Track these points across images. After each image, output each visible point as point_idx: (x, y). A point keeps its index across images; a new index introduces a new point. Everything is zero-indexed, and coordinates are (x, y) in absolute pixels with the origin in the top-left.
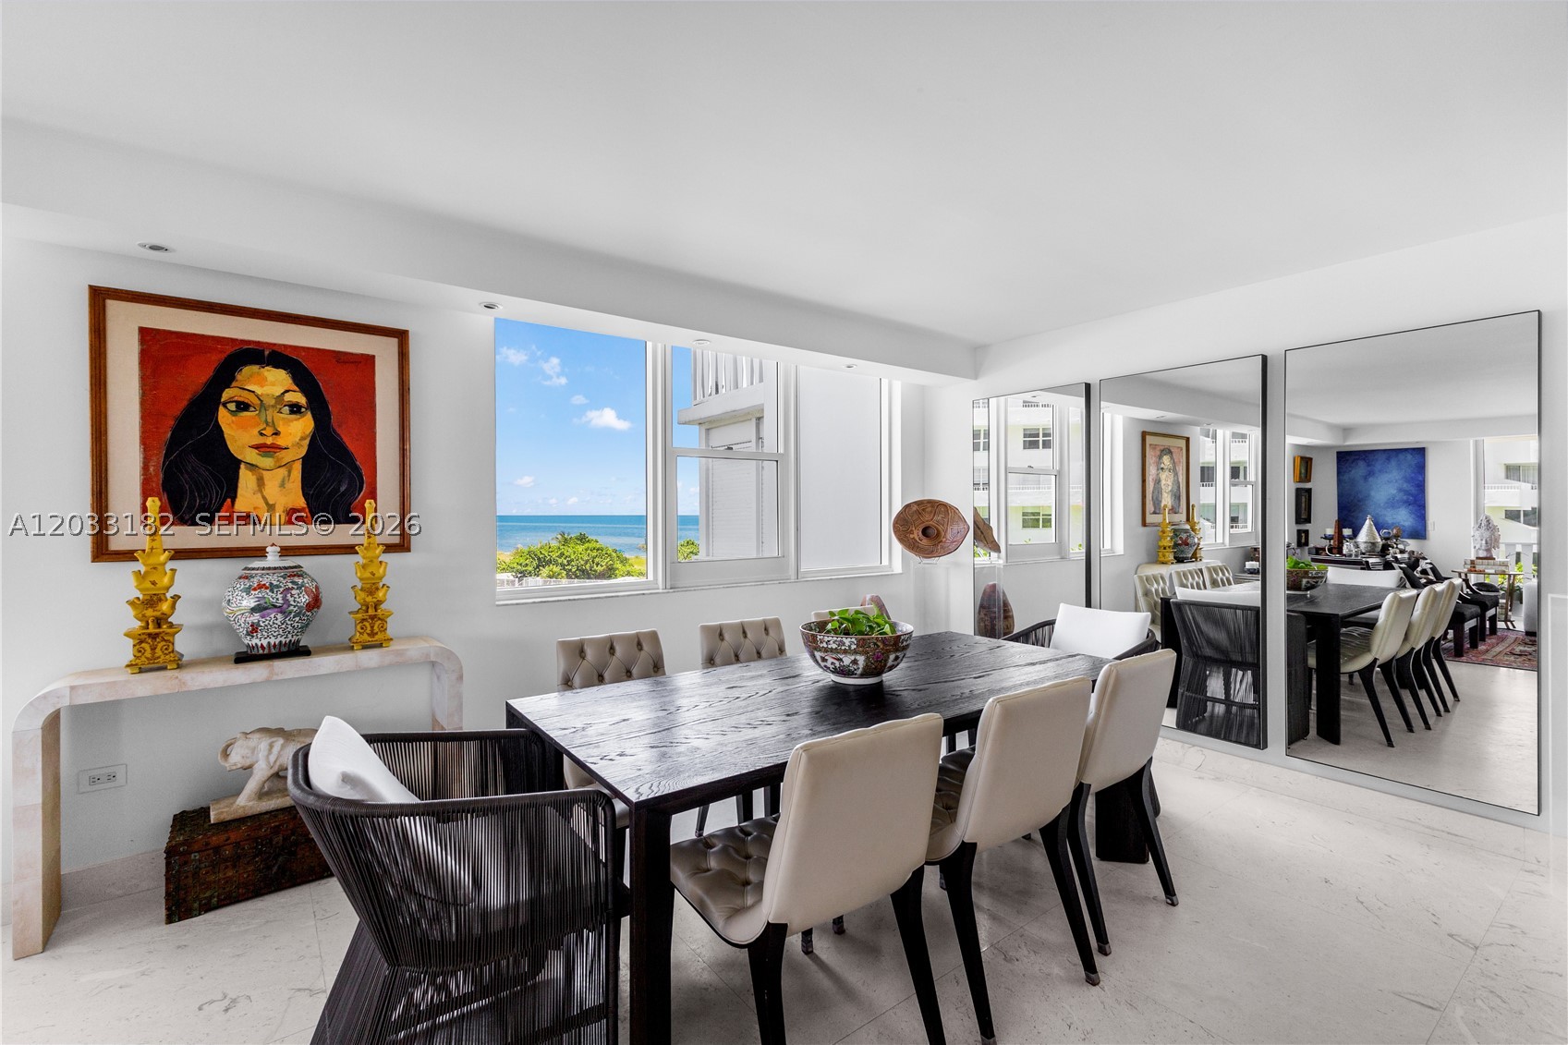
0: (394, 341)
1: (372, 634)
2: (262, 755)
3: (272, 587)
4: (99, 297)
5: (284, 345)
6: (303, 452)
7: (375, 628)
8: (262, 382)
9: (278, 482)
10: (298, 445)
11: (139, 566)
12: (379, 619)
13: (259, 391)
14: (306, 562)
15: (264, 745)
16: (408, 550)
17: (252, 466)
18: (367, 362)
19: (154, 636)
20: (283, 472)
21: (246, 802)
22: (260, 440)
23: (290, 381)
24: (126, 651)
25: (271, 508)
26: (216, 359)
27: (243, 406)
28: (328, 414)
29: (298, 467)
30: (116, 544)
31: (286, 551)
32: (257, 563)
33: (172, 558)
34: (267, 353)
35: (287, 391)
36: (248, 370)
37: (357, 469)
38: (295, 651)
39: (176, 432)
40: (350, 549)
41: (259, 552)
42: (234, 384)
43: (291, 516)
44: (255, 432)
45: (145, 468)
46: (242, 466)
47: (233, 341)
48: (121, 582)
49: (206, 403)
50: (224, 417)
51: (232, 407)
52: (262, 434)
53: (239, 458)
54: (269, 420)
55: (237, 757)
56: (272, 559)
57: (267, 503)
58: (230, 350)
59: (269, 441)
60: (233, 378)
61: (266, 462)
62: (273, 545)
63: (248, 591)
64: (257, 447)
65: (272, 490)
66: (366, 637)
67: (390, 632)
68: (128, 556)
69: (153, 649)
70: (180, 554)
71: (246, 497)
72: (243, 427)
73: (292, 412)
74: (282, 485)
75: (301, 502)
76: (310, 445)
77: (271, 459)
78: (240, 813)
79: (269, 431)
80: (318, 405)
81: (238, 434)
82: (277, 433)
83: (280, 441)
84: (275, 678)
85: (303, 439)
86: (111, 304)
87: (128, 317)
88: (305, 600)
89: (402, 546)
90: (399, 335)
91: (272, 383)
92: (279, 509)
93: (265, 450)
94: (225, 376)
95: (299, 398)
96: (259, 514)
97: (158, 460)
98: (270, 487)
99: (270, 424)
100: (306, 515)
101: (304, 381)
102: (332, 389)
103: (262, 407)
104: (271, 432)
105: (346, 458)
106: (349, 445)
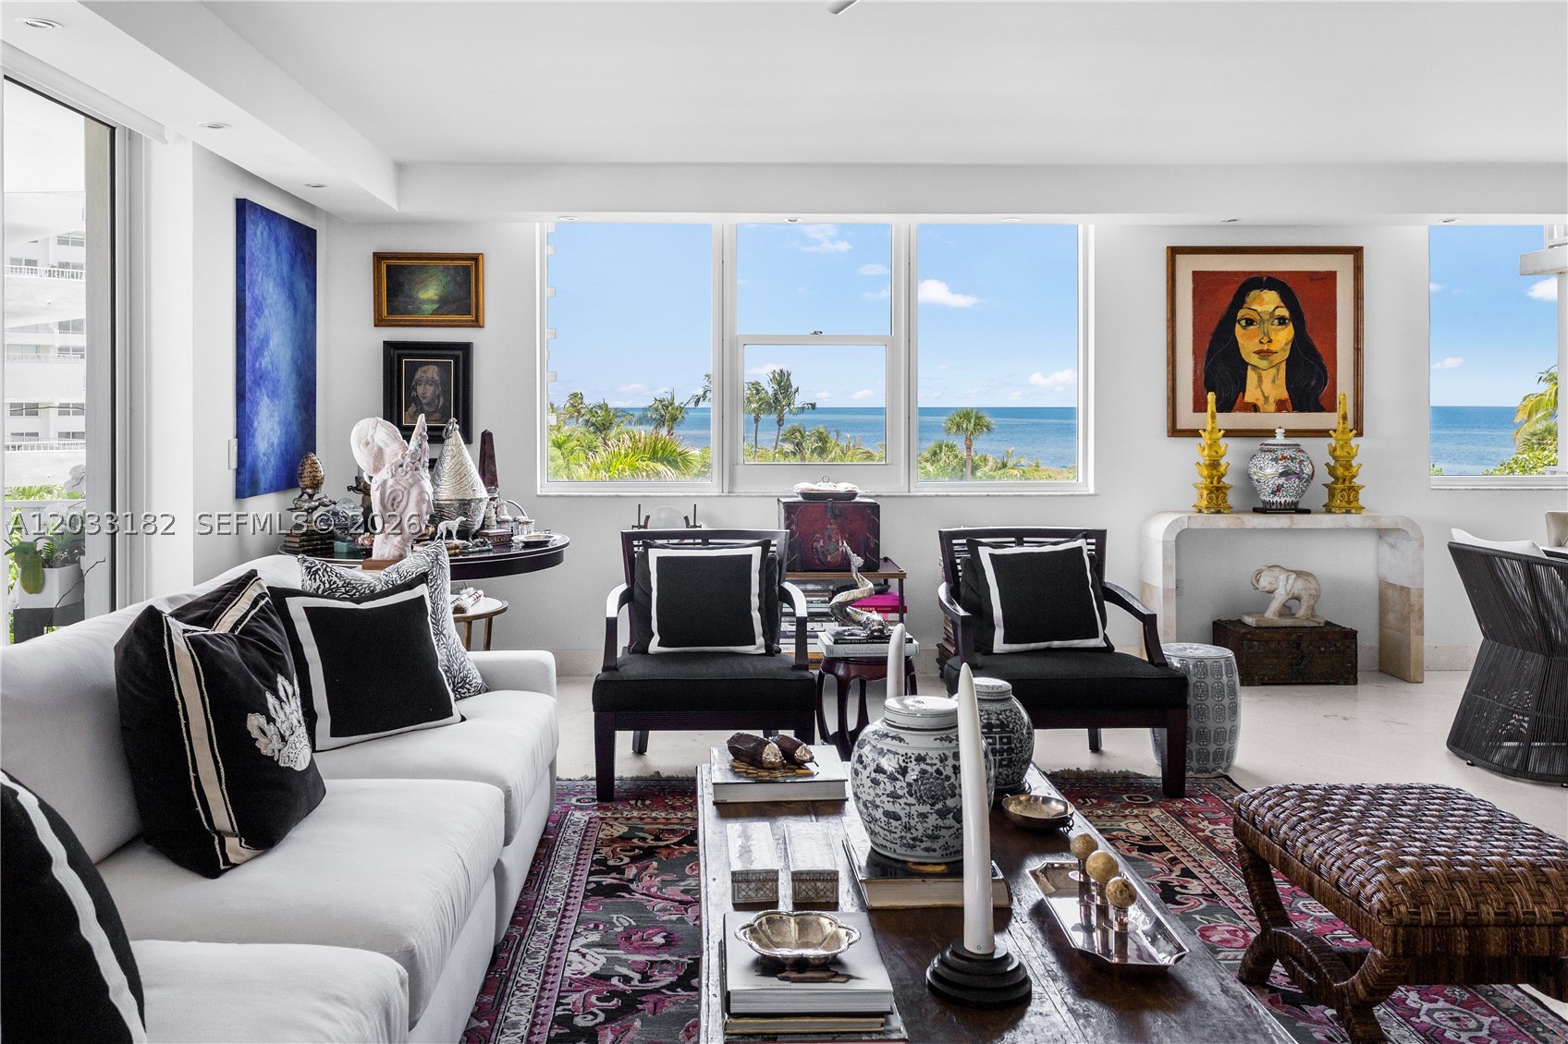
0: (1350, 258)
1: (1349, 502)
2: (1281, 584)
3: (1292, 459)
5: (1275, 272)
6: (1286, 355)
7: (1351, 497)
8: (1261, 302)
9: (1270, 379)
10: (1283, 349)
11: (1202, 441)
12: (1354, 490)
13: (1259, 309)
15: (1283, 577)
16: (1362, 433)
17: (1255, 368)
18: (1331, 276)
19: (1218, 489)
20: (1273, 371)
21: (1271, 615)
22: (1260, 348)
23: (1279, 299)
25: (1266, 399)
26: (1234, 288)
27: (1250, 322)
28: (1304, 324)
29: (1283, 366)
30: (1181, 425)
31: (1290, 433)
32: (1270, 441)
33: (1224, 436)
34: (1265, 279)
35: (1277, 308)
36: (1253, 294)
37: (1323, 367)
39: (1212, 343)
41: (1271, 433)
42: (1245, 306)
43: (1281, 406)
44: (1257, 341)
45: (1195, 371)
46: (1249, 367)
47: (1244, 273)
48: (1189, 455)
49: (1228, 322)
50: (1239, 331)
51: (1243, 323)
52: (1261, 343)
53: (1247, 361)
54: (1266, 330)
55: (1265, 582)
56: (1280, 438)
57: (1264, 395)
58: (1243, 280)
59: (1265, 347)
60: (1243, 302)
61: (1263, 364)
62: (1280, 428)
63: (1276, 460)
64: (1258, 353)
65: (1267, 387)
66: (1344, 504)
67: (1361, 503)
68: (1194, 433)
69: (1217, 498)
70: (1221, 434)
71: (1251, 394)
72: (1249, 338)
73: (1280, 324)
74: (1273, 382)
75: (1285, 395)
76: (1291, 350)
77: (1266, 362)
78: (1269, 624)
79: (1265, 340)
80: (1297, 318)
81: (1247, 342)
82: (1270, 341)
83: (1273, 348)
84: (1294, 527)
85: (1286, 344)
86: (1179, 258)
87: (1187, 266)
88: (1308, 470)
89: (1358, 432)
90: (1355, 252)
91: (1268, 302)
92: (1272, 400)
93: (1264, 354)
94: (1239, 301)
95: (1284, 312)
96: (1260, 403)
97: (1202, 365)
98: (1266, 383)
99: (1266, 334)
100: (1289, 405)
101: (1288, 297)
102: (1308, 302)
103: (1262, 321)
104: (1267, 340)
105: (1316, 357)
106: (1318, 347)
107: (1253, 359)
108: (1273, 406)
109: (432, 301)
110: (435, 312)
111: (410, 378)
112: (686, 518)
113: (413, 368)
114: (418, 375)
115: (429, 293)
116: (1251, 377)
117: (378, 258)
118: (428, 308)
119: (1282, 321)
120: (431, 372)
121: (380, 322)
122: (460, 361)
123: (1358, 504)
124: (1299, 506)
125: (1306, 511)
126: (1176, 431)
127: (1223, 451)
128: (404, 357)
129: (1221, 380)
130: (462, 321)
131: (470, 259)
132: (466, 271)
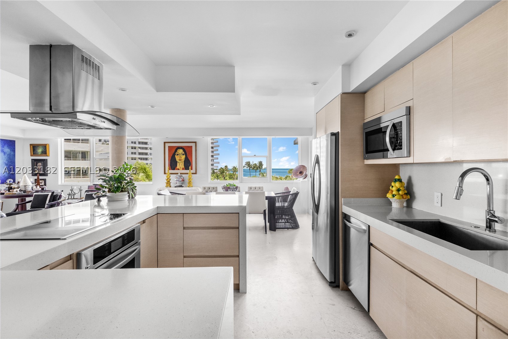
1: (190, 185)
3: (178, 178)
4: (165, 143)
6: (184, 160)
11: (167, 175)
14: (183, 175)
16: (196, 174)
18: (191, 147)
22: (179, 159)
25: (180, 168)
27: (178, 155)
28: (187, 155)
29: (183, 162)
31: (181, 174)
32: (178, 175)
34: (180, 147)
35: (182, 152)
36: (178, 150)
37: (190, 162)
38: (181, 186)
39: (171, 158)
40: (187, 174)
41: (178, 174)
43: (183, 169)
48: (165, 177)
49: (174, 155)
50: (176, 156)
53: (177, 161)
56: (179, 174)
58: (176, 148)
59: (180, 159)
61: (180, 162)
65: (181, 165)
69: (168, 184)
70: (171, 174)
71: (178, 167)
75: (184, 167)
80: (186, 154)
81: (177, 158)
83: (181, 159)
85: (184, 158)
86: (166, 144)
87: (167, 145)
88: (181, 180)
89: (196, 173)
90: (195, 142)
91: (180, 151)
92: (181, 168)
94: (176, 151)
95: (184, 153)
96: (179, 169)
97: (170, 162)
98: (180, 165)
99: (181, 157)
100: (184, 169)
101: (184, 150)
102: (187, 151)
103: (180, 154)
104: (180, 158)
105: (189, 161)
106: (189, 159)
108: (182, 169)
109: (40, 152)
110: (41, 154)
111: (36, 164)
112: (79, 189)
114: (38, 164)
115: (40, 150)
116: (178, 164)
117: (31, 145)
119: (183, 154)
120: (40, 164)
121: (31, 156)
122: (44, 162)
123: (192, 185)
124: (182, 186)
125: (183, 187)
126: (165, 173)
127: (170, 176)
128: (35, 162)
129: (173, 165)
130: (45, 155)
131: (46, 145)
132: (46, 147)
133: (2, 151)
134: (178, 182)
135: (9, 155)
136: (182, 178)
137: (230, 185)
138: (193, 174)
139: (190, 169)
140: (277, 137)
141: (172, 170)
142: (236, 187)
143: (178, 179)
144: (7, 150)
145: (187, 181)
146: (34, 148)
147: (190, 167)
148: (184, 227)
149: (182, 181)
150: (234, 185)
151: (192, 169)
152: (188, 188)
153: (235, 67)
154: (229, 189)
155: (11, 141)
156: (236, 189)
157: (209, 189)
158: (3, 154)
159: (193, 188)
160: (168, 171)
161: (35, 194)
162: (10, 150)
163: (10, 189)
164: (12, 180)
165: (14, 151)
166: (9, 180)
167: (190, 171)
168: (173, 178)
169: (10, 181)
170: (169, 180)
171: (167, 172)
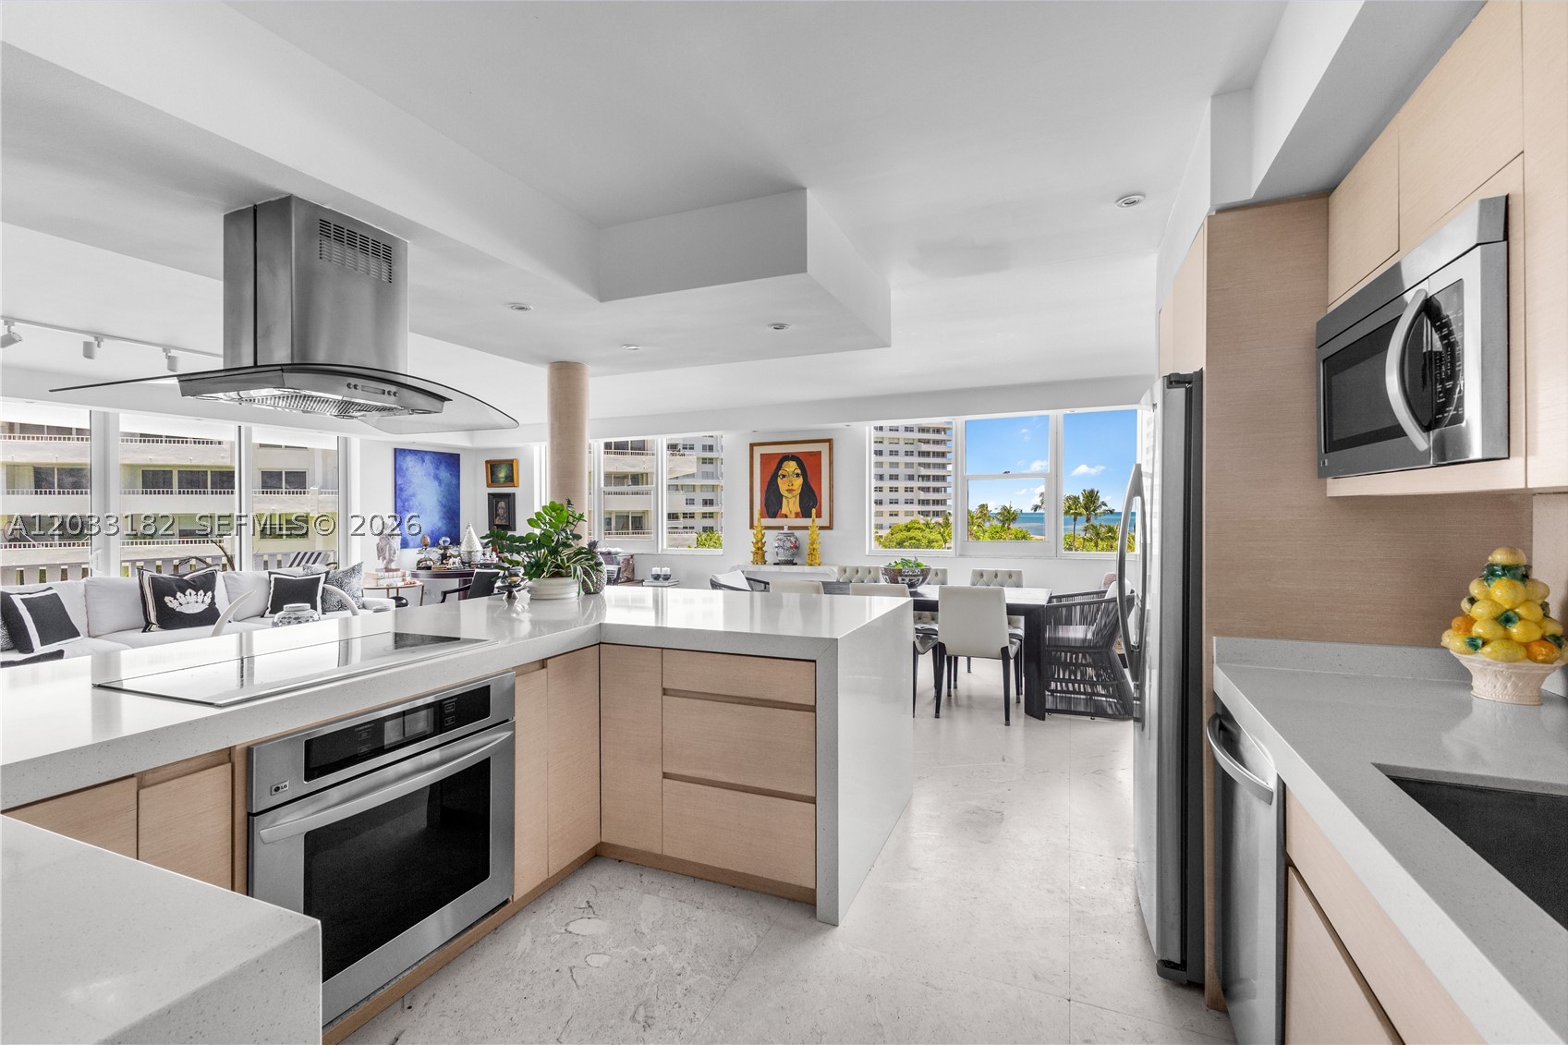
0: (827, 444)
1: (812, 560)
3: (780, 540)
4: (752, 446)
6: (800, 491)
8: (789, 467)
9: (793, 503)
10: (799, 488)
11: (756, 531)
13: (788, 470)
14: (797, 533)
16: (832, 529)
17: (786, 497)
18: (819, 454)
19: (758, 553)
20: (794, 498)
22: (788, 488)
23: (796, 465)
24: (751, 557)
25: (791, 512)
26: (778, 460)
27: (784, 476)
28: (807, 476)
29: (798, 496)
30: (753, 523)
31: (790, 528)
32: (782, 532)
34: (790, 456)
35: (795, 469)
36: (785, 463)
37: (815, 496)
38: (791, 563)
39: (768, 486)
40: (806, 528)
41: (782, 528)
42: (782, 469)
43: (797, 515)
44: (787, 485)
46: (784, 497)
48: (752, 536)
49: (775, 476)
50: (779, 480)
51: (781, 476)
52: (789, 486)
56: (786, 530)
57: (790, 510)
58: (781, 457)
59: (790, 488)
60: (781, 467)
61: (789, 496)
64: (787, 490)
65: (791, 506)
68: (755, 527)
69: (757, 558)
70: (767, 528)
71: (785, 509)
72: (784, 483)
73: (797, 477)
75: (799, 510)
76: (802, 489)
77: (791, 494)
80: (804, 473)
81: (783, 485)
82: (793, 485)
83: (793, 488)
85: (800, 486)
86: (755, 448)
87: (758, 451)
88: (789, 544)
89: (830, 527)
90: (829, 441)
91: (791, 467)
92: (793, 513)
93: (790, 491)
94: (779, 467)
95: (799, 471)
96: (788, 514)
97: (764, 497)
98: (791, 504)
99: (791, 481)
100: (800, 515)
101: (800, 465)
102: (809, 465)
103: (789, 476)
104: (791, 484)
105: (812, 491)
106: (814, 488)
107: (784, 493)
108: (794, 516)
110: (504, 482)
111: (497, 505)
113: (497, 503)
114: (499, 505)
115: (502, 474)
116: (784, 500)
117: (487, 462)
118: (502, 480)
119: (798, 475)
120: (502, 504)
121: (488, 486)
122: (510, 498)
123: (817, 561)
124: (794, 561)
125: (796, 564)
126: (752, 526)
127: (763, 535)
128: (494, 499)
129: (772, 505)
130: (512, 484)
131: (512, 461)
132: (512, 465)
133: (436, 477)
134: (781, 551)
135: (449, 485)
136: (792, 539)
137: (905, 562)
138: (822, 528)
139: (814, 515)
140: (1077, 411)
141: (769, 517)
142: (922, 570)
143: (781, 544)
144: (444, 474)
145: (806, 548)
146: (493, 467)
147: (814, 511)
148: (664, 689)
149: (791, 548)
150: (918, 565)
151: (819, 515)
152: (807, 569)
153: (805, 189)
154: (901, 576)
155: (451, 455)
156: (921, 578)
157: (857, 571)
158: (437, 483)
159: (821, 569)
160: (759, 520)
161: (477, 570)
162: (451, 474)
163: (444, 557)
164: (448, 539)
165: (458, 477)
166: (444, 539)
167: (813, 521)
168: (771, 539)
169: (444, 542)
170: (760, 544)
171: (756, 523)
